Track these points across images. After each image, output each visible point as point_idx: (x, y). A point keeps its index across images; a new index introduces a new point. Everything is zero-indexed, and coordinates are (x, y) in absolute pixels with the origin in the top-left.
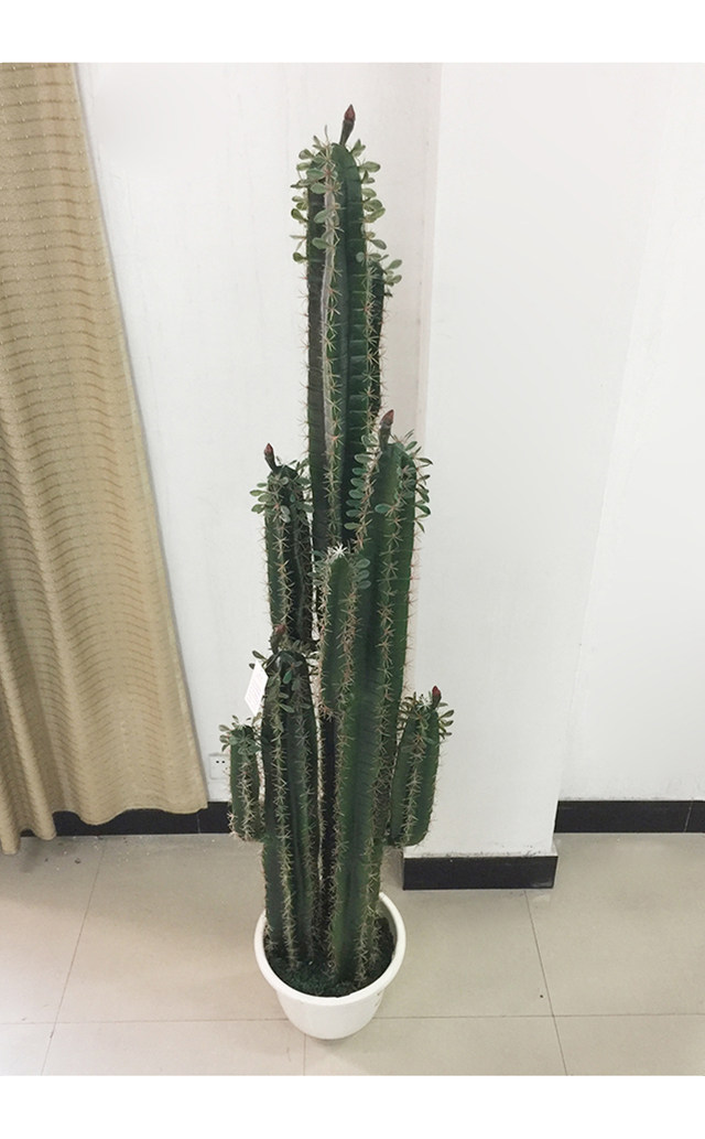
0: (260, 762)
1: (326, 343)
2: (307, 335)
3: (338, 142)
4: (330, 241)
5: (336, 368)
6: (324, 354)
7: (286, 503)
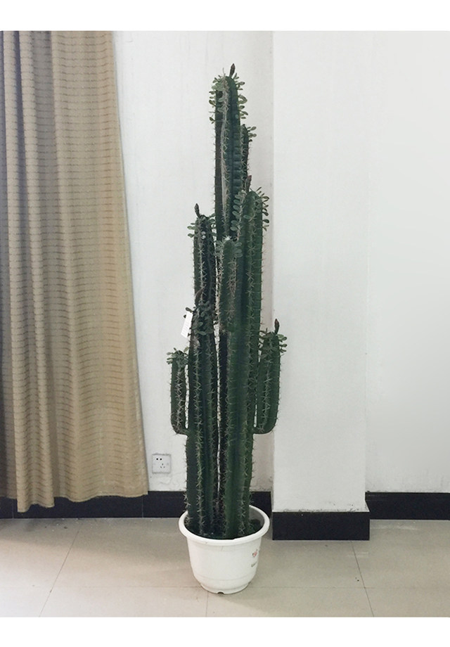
0: (186, 372)
1: (223, 152)
2: (215, 154)
3: (228, 76)
4: (225, 110)
5: (227, 163)
6: (222, 157)
7: (204, 229)
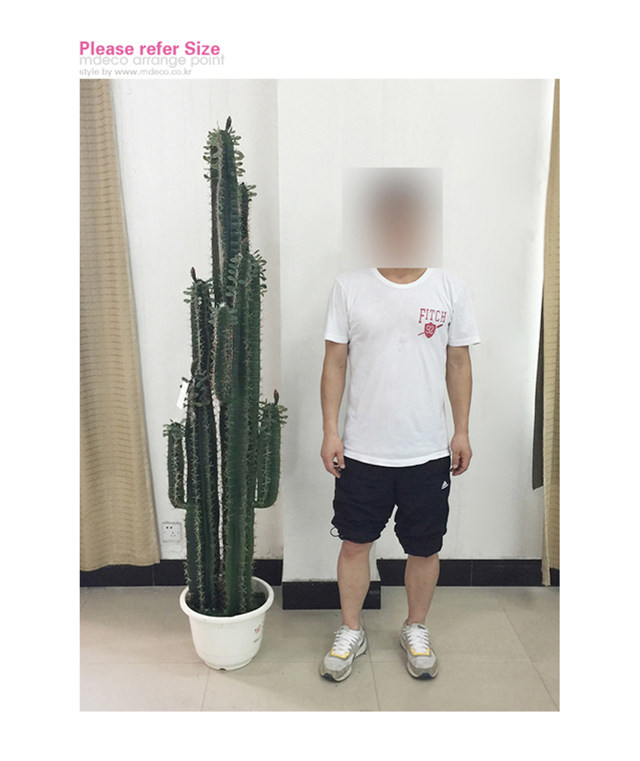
0: (184, 444)
2: (211, 214)
3: (224, 129)
4: (220, 167)
6: (218, 218)
7: (201, 295)
